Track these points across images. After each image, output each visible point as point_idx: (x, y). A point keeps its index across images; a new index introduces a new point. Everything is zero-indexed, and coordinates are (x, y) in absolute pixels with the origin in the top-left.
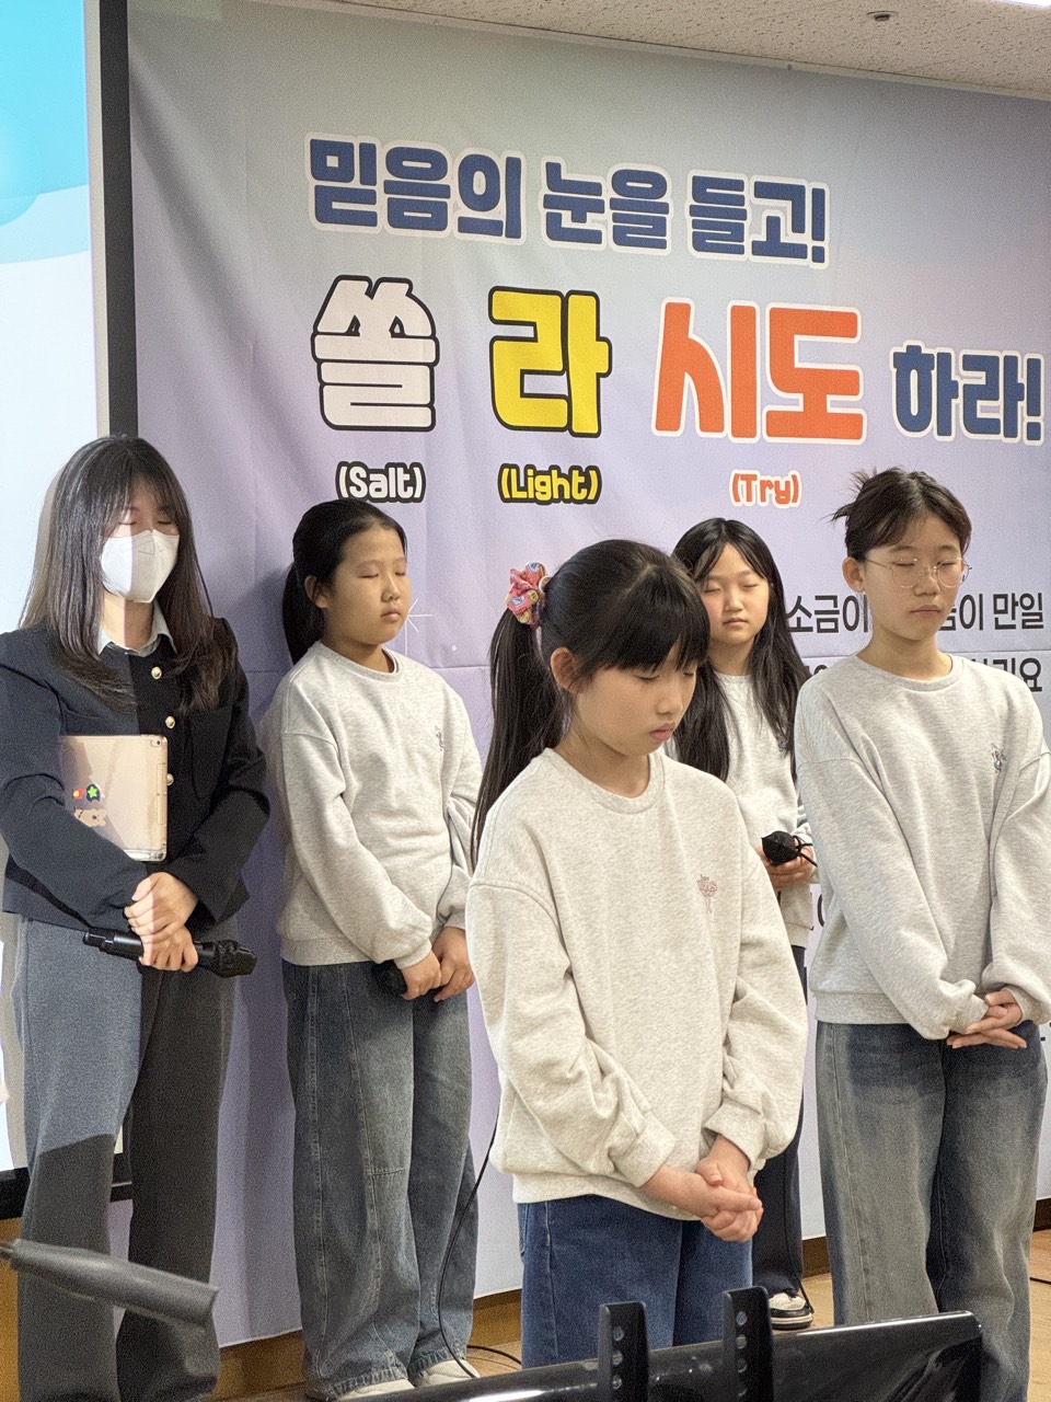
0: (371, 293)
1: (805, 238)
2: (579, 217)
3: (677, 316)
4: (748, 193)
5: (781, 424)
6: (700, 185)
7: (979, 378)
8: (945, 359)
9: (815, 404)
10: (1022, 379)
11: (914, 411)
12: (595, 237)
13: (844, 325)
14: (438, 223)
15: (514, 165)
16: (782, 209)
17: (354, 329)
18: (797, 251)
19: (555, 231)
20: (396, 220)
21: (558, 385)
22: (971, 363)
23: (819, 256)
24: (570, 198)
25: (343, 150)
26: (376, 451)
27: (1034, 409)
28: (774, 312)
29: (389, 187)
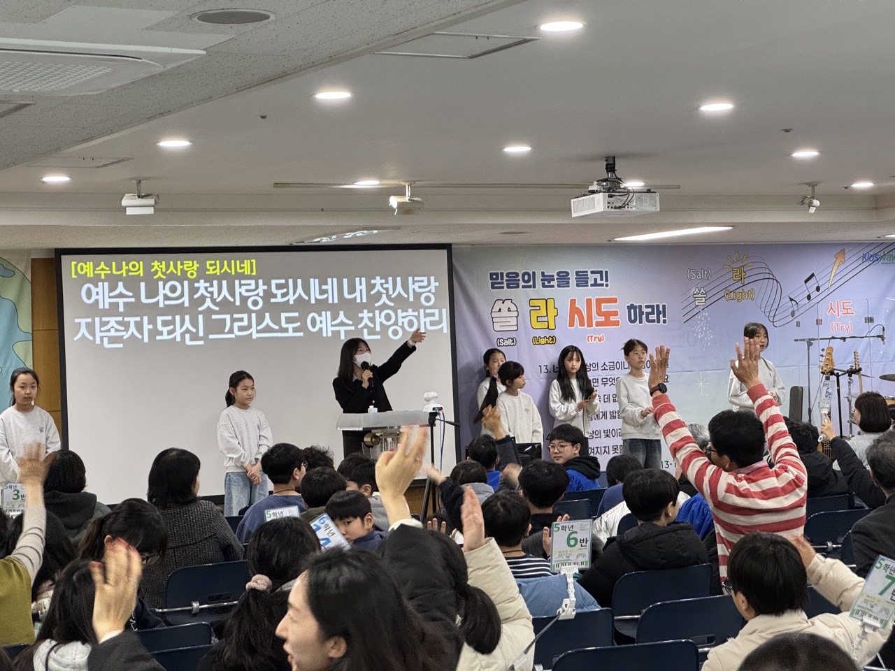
0: (503, 303)
1: (604, 282)
2: (549, 282)
3: (573, 302)
4: (589, 273)
5: (598, 324)
6: (577, 273)
7: (650, 310)
8: (640, 306)
9: (607, 319)
10: (661, 309)
11: (633, 319)
12: (553, 286)
13: (615, 300)
14: (518, 287)
15: (534, 273)
16: (598, 276)
17: (500, 310)
18: (602, 285)
19: (544, 286)
20: (508, 287)
21: (546, 319)
22: (647, 307)
23: (607, 285)
24: (547, 279)
25: (497, 274)
26: (505, 336)
27: (664, 316)
28: (596, 299)
29: (506, 281)
